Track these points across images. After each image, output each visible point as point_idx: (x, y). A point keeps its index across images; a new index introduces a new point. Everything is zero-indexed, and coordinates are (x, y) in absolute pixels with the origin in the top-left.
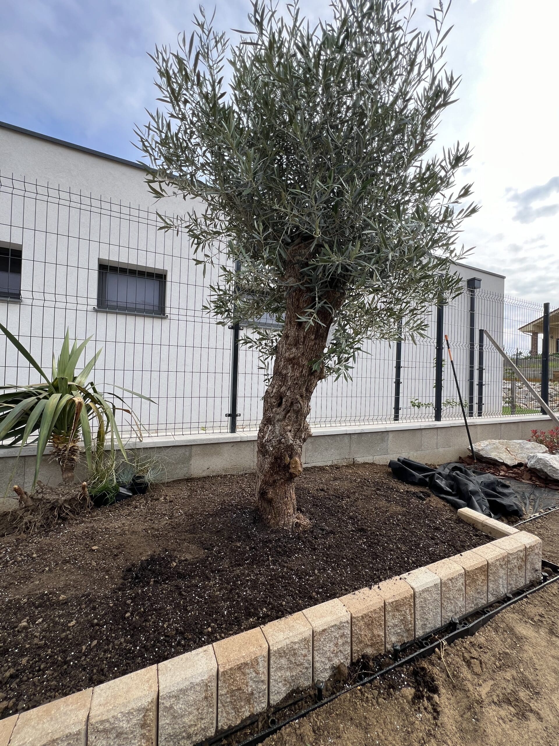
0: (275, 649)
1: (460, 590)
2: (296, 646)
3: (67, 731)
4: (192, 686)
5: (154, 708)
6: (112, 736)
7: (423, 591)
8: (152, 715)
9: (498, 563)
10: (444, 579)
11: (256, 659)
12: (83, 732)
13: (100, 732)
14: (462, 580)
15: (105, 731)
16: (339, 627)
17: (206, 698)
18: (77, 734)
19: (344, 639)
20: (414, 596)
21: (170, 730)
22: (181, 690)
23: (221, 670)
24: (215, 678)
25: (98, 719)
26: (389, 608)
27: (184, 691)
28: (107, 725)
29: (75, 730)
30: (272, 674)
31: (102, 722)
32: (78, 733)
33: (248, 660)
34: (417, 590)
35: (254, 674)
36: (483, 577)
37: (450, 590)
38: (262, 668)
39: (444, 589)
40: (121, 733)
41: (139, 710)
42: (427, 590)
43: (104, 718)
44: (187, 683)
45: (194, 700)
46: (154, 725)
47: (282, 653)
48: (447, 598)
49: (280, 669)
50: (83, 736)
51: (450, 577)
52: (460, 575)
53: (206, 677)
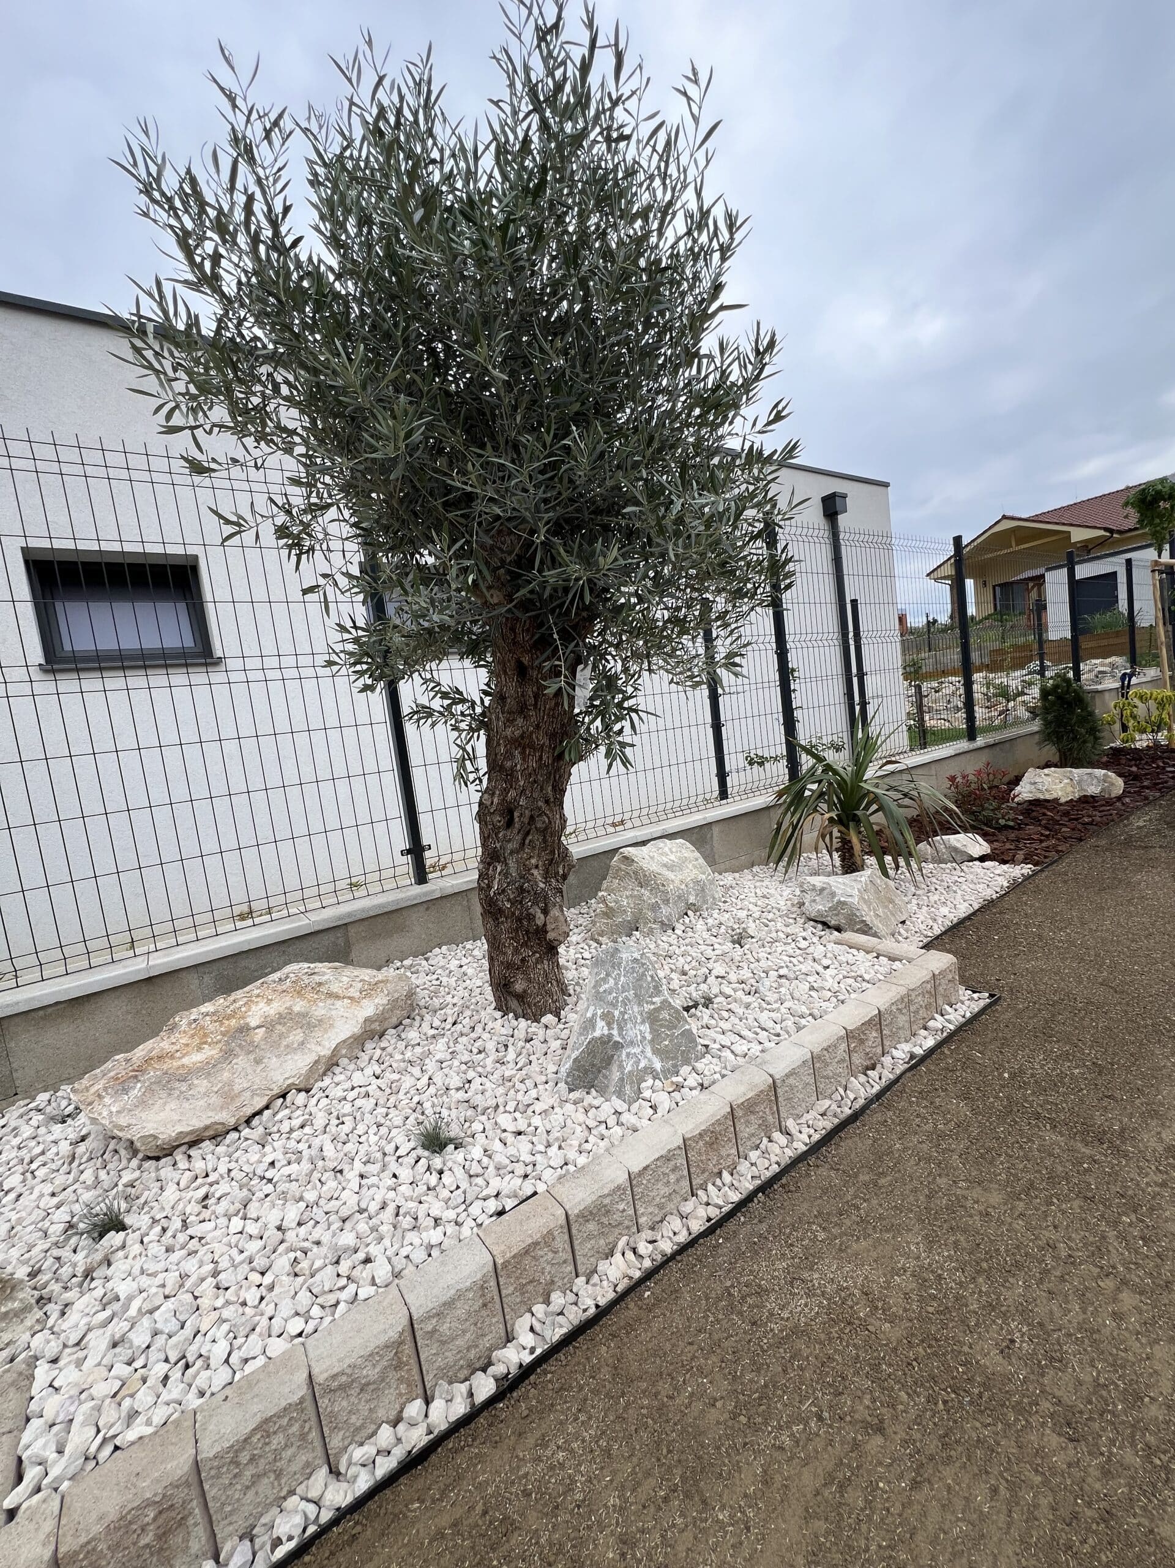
0: (576, 1212)
1: (843, 1061)
2: (607, 1201)
3: (283, 1404)
4: (460, 1295)
5: (409, 1338)
6: (354, 1392)
7: (787, 1076)
8: (408, 1349)
9: (894, 1008)
10: (817, 1050)
11: (550, 1232)
12: (309, 1398)
13: (334, 1391)
14: (844, 1046)
15: (342, 1388)
16: (667, 1158)
17: (485, 1305)
18: (301, 1403)
19: (678, 1174)
20: (774, 1086)
21: (440, 1362)
22: (444, 1304)
23: (500, 1261)
24: (493, 1274)
25: (326, 1375)
26: (739, 1113)
27: (450, 1304)
28: (344, 1379)
29: (295, 1398)
30: (577, 1247)
31: (334, 1377)
32: (302, 1400)
33: (537, 1237)
34: (777, 1077)
35: (550, 1255)
36: (874, 1034)
37: (827, 1065)
38: (561, 1242)
39: (817, 1065)
40: (368, 1384)
41: (387, 1347)
42: (792, 1073)
43: (336, 1370)
44: (453, 1292)
45: (469, 1312)
46: (413, 1361)
47: (587, 1215)
48: (823, 1077)
49: (590, 1237)
50: (309, 1404)
51: (825, 1045)
52: (842, 1038)
53: (479, 1276)
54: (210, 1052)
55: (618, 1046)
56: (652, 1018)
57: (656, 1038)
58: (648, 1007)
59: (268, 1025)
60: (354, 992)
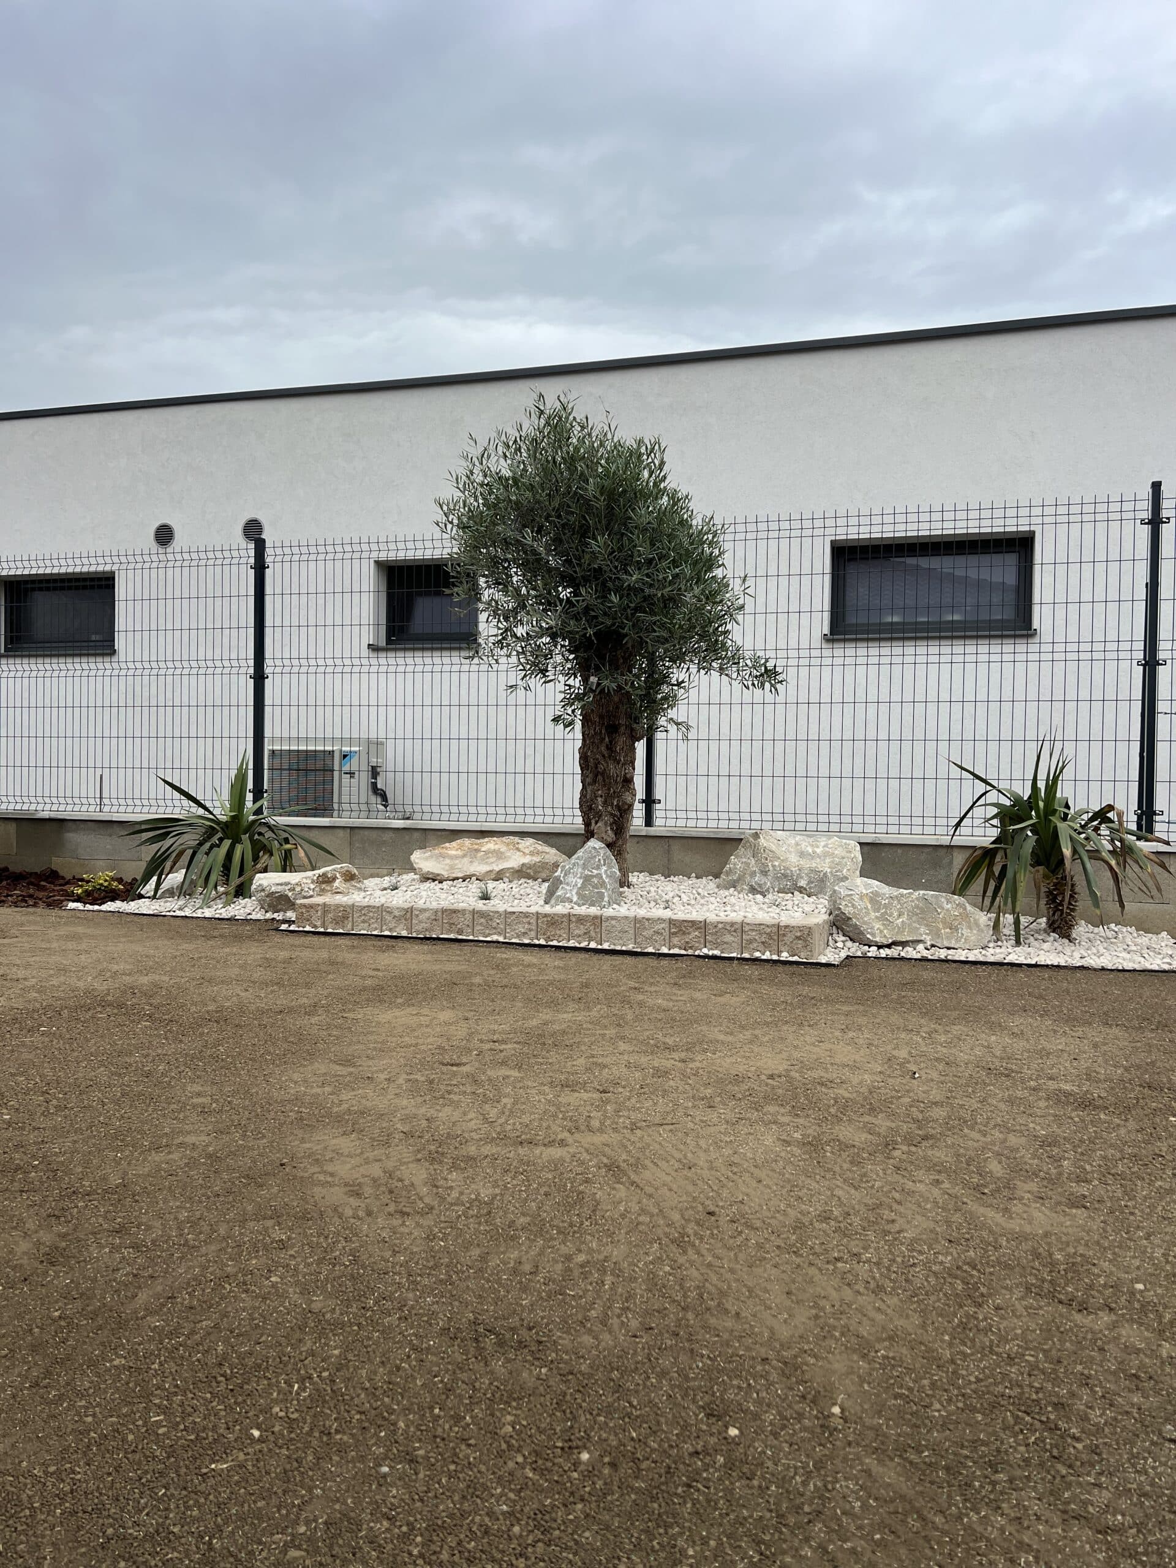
54: (459, 853)
55: (561, 883)
56: (587, 879)
57: (583, 886)
58: (586, 872)
59: (487, 852)
60: (527, 851)
